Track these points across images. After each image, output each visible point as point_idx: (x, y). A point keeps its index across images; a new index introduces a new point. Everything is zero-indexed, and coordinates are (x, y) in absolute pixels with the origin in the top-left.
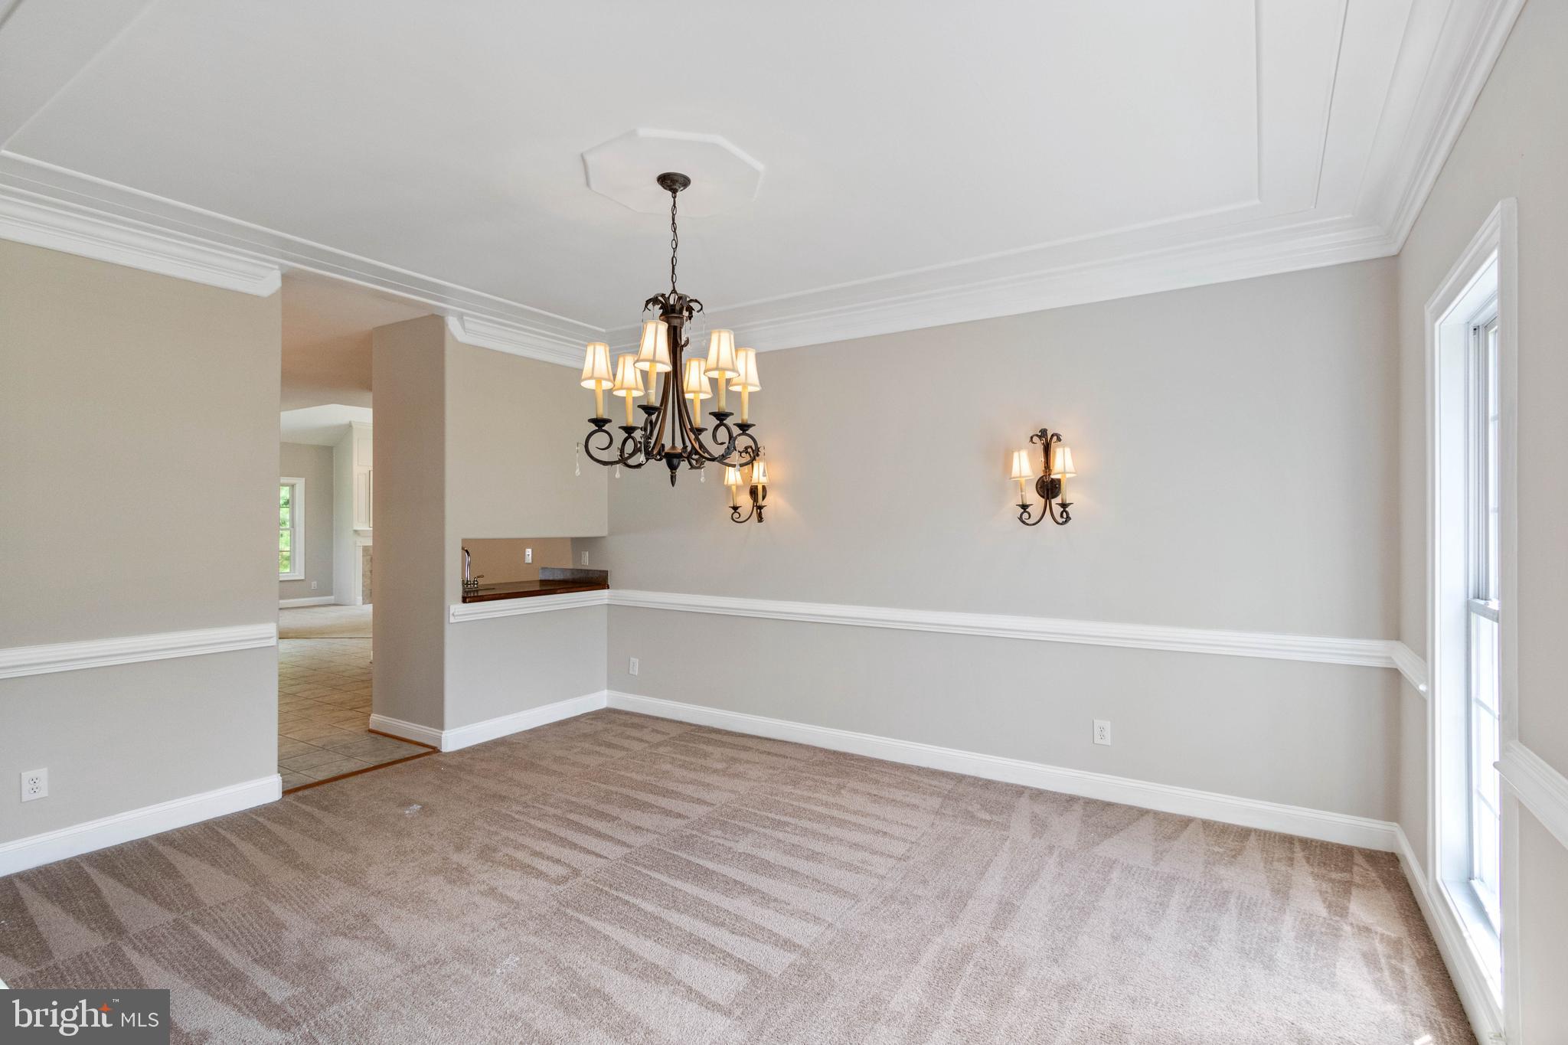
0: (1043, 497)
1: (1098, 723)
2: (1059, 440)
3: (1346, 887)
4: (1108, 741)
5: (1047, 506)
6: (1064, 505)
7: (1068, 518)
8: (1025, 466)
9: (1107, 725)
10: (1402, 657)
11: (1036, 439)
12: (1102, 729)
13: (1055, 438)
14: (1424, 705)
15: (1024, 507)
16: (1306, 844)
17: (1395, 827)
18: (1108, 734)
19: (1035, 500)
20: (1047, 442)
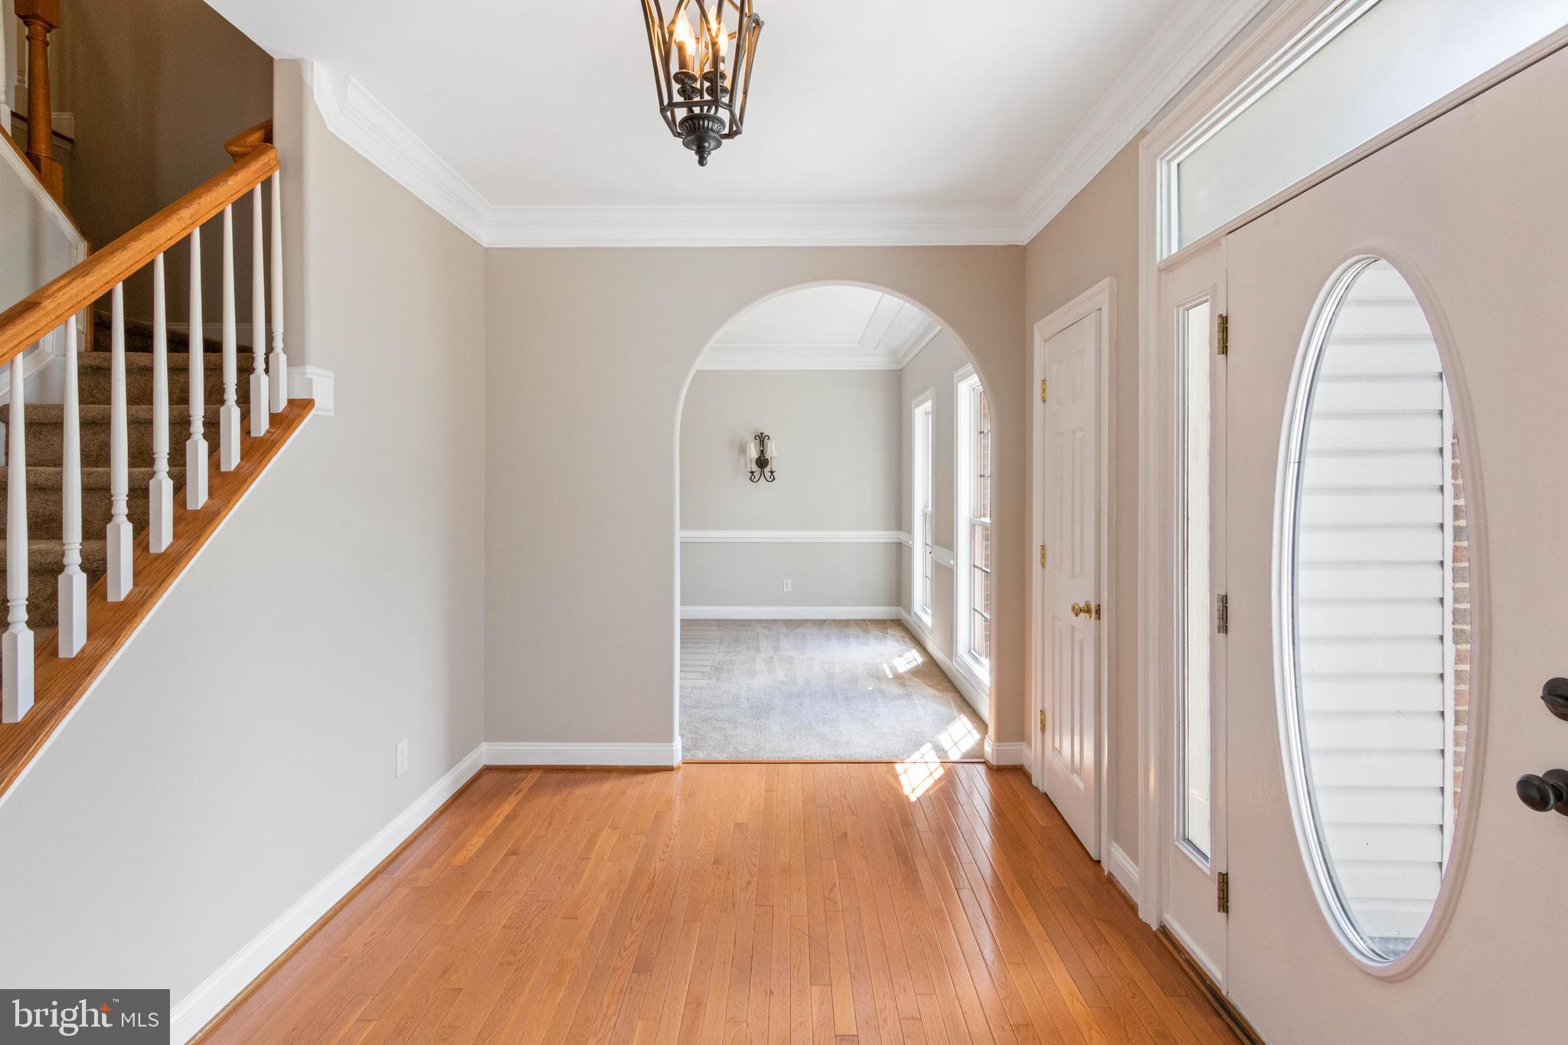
0: (759, 467)
1: (785, 581)
2: (769, 438)
3: (886, 628)
4: (790, 590)
5: (762, 473)
6: (772, 472)
7: (774, 479)
8: (753, 453)
9: (789, 581)
10: (902, 536)
11: (757, 438)
12: (787, 584)
13: (767, 438)
14: (910, 549)
15: (752, 473)
16: (870, 620)
17: (899, 608)
18: (790, 586)
19: (755, 468)
20: (762, 439)
